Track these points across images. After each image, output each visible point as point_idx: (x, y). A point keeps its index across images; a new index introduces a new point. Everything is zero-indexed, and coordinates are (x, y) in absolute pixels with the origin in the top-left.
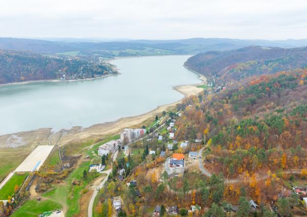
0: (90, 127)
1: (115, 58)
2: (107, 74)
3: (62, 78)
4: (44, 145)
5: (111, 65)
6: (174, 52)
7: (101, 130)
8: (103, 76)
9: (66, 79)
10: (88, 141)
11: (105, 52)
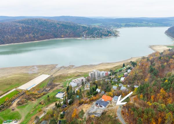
0: (80, 67)
1: (122, 27)
2: (110, 36)
3: (83, 37)
4: (46, 74)
5: (117, 31)
6: (162, 25)
7: (85, 69)
8: (108, 37)
9: (85, 38)
10: (71, 75)
11: (116, 24)
